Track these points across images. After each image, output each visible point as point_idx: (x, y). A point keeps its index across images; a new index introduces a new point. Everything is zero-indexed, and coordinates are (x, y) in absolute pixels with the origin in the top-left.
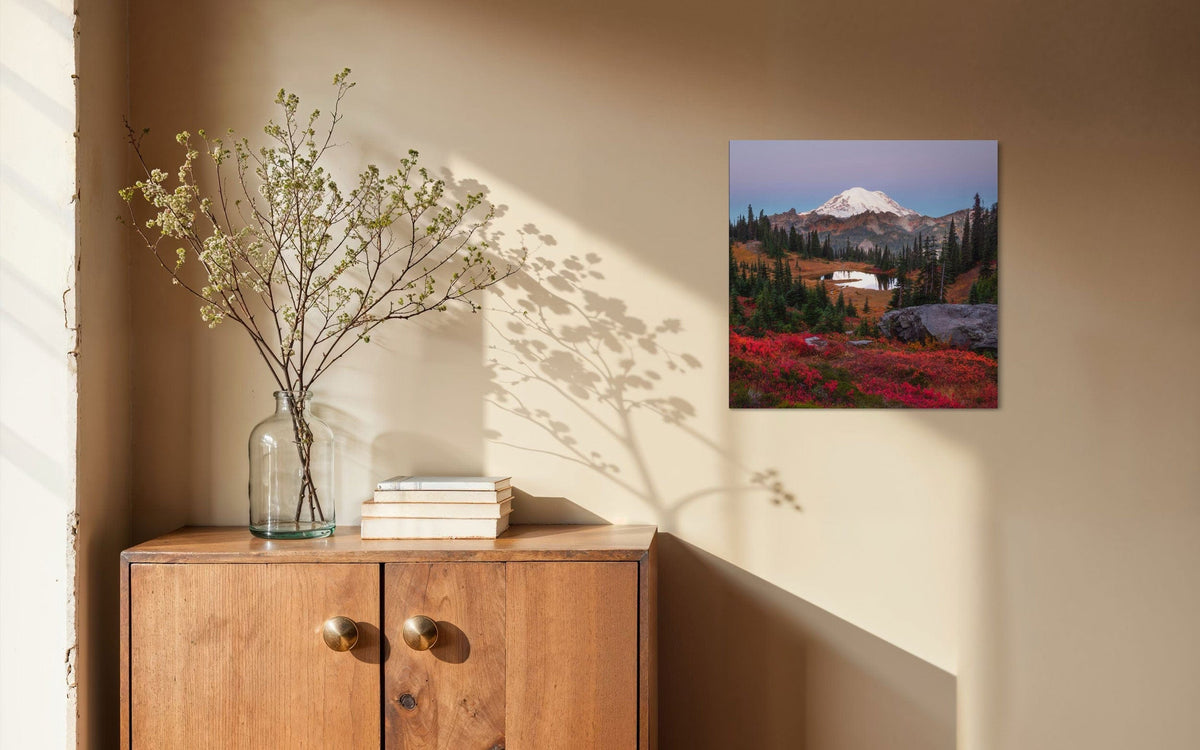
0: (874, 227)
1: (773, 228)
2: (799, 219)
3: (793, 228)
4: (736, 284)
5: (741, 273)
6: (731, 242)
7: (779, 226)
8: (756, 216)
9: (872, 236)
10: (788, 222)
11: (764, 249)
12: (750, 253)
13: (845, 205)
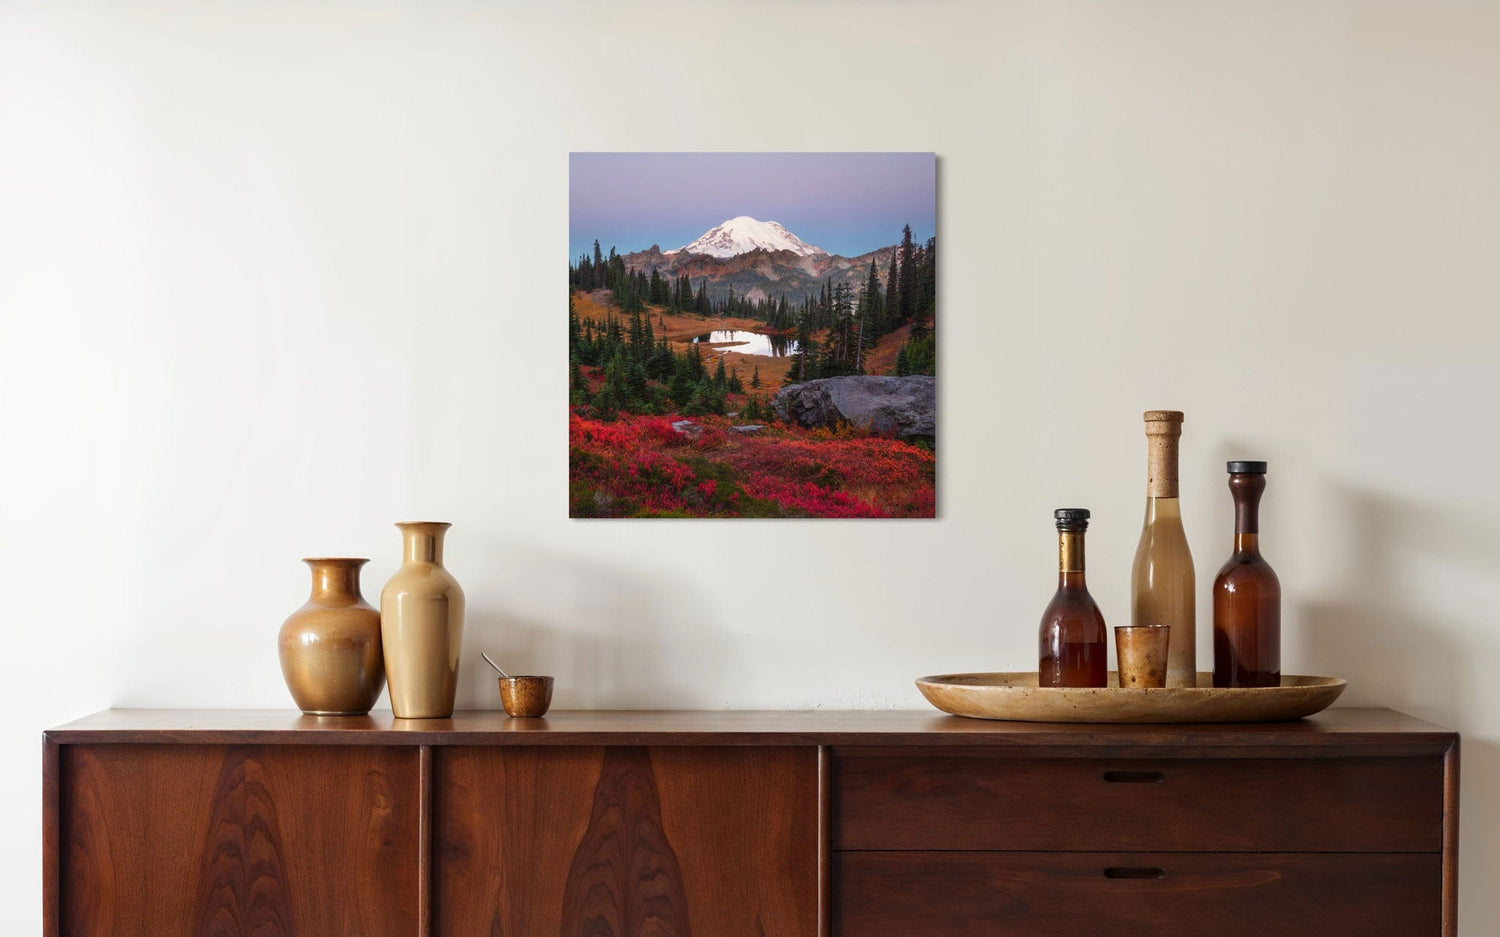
0: (766, 270)
1: (628, 271)
2: (664, 260)
3: (655, 273)
4: (578, 348)
5: (584, 334)
6: (572, 292)
7: (637, 269)
8: (606, 255)
9: (764, 282)
10: (648, 264)
11: (616, 301)
12: (599, 306)
13: (727, 240)
